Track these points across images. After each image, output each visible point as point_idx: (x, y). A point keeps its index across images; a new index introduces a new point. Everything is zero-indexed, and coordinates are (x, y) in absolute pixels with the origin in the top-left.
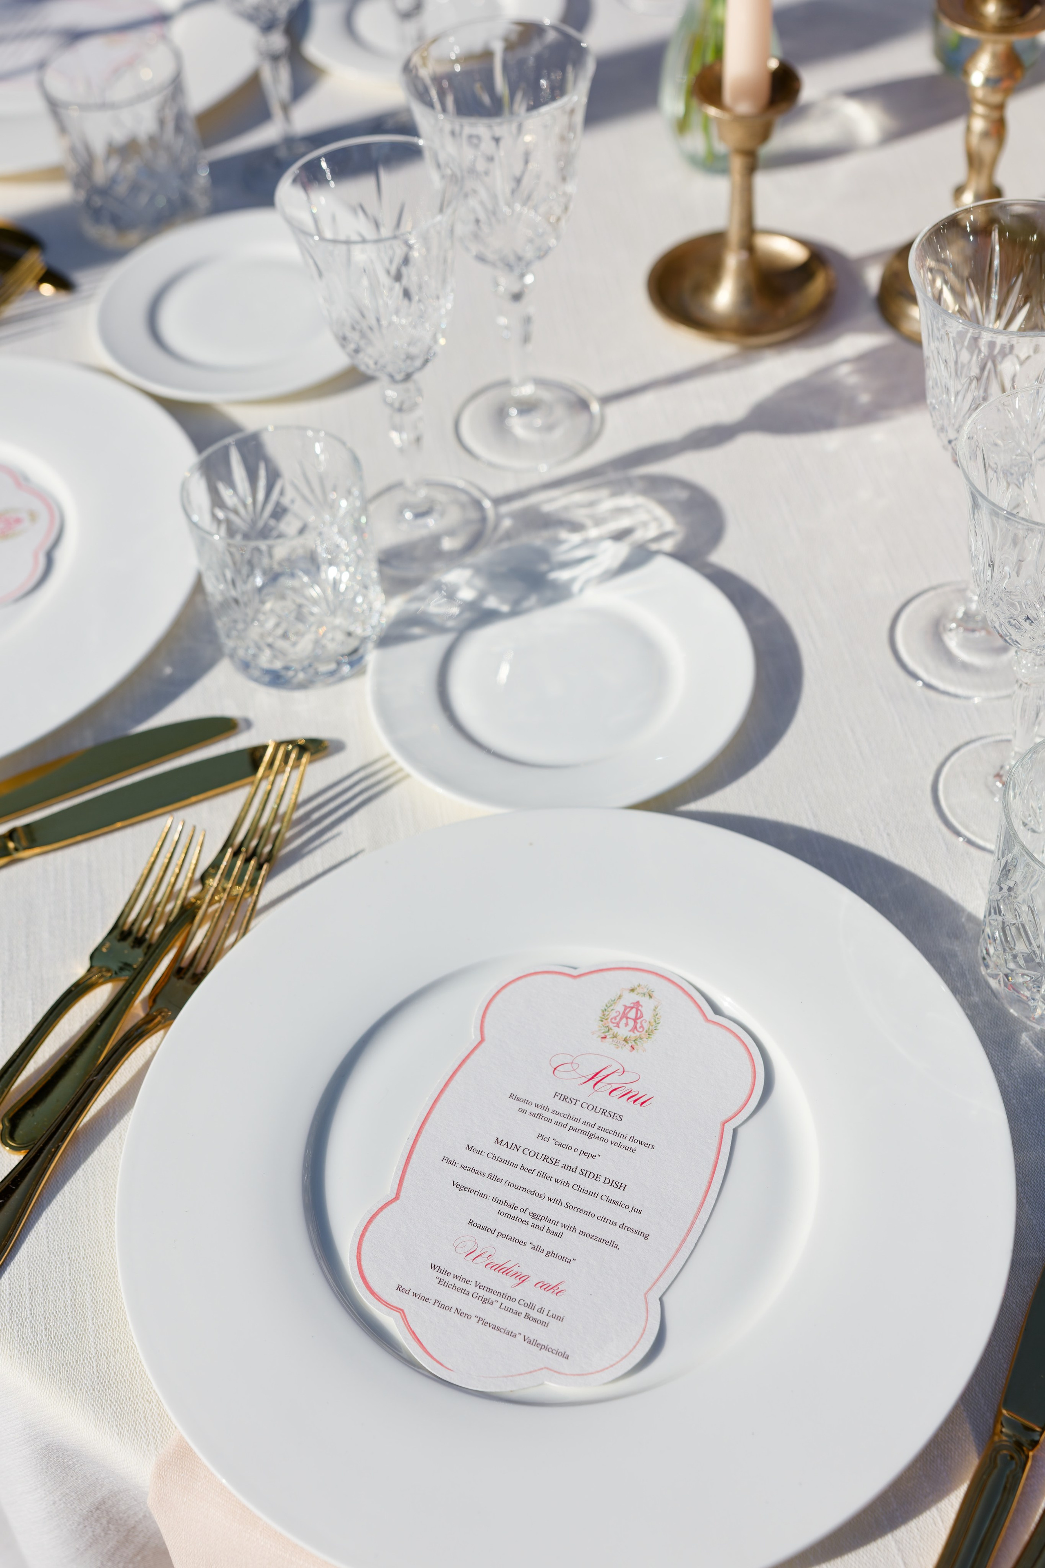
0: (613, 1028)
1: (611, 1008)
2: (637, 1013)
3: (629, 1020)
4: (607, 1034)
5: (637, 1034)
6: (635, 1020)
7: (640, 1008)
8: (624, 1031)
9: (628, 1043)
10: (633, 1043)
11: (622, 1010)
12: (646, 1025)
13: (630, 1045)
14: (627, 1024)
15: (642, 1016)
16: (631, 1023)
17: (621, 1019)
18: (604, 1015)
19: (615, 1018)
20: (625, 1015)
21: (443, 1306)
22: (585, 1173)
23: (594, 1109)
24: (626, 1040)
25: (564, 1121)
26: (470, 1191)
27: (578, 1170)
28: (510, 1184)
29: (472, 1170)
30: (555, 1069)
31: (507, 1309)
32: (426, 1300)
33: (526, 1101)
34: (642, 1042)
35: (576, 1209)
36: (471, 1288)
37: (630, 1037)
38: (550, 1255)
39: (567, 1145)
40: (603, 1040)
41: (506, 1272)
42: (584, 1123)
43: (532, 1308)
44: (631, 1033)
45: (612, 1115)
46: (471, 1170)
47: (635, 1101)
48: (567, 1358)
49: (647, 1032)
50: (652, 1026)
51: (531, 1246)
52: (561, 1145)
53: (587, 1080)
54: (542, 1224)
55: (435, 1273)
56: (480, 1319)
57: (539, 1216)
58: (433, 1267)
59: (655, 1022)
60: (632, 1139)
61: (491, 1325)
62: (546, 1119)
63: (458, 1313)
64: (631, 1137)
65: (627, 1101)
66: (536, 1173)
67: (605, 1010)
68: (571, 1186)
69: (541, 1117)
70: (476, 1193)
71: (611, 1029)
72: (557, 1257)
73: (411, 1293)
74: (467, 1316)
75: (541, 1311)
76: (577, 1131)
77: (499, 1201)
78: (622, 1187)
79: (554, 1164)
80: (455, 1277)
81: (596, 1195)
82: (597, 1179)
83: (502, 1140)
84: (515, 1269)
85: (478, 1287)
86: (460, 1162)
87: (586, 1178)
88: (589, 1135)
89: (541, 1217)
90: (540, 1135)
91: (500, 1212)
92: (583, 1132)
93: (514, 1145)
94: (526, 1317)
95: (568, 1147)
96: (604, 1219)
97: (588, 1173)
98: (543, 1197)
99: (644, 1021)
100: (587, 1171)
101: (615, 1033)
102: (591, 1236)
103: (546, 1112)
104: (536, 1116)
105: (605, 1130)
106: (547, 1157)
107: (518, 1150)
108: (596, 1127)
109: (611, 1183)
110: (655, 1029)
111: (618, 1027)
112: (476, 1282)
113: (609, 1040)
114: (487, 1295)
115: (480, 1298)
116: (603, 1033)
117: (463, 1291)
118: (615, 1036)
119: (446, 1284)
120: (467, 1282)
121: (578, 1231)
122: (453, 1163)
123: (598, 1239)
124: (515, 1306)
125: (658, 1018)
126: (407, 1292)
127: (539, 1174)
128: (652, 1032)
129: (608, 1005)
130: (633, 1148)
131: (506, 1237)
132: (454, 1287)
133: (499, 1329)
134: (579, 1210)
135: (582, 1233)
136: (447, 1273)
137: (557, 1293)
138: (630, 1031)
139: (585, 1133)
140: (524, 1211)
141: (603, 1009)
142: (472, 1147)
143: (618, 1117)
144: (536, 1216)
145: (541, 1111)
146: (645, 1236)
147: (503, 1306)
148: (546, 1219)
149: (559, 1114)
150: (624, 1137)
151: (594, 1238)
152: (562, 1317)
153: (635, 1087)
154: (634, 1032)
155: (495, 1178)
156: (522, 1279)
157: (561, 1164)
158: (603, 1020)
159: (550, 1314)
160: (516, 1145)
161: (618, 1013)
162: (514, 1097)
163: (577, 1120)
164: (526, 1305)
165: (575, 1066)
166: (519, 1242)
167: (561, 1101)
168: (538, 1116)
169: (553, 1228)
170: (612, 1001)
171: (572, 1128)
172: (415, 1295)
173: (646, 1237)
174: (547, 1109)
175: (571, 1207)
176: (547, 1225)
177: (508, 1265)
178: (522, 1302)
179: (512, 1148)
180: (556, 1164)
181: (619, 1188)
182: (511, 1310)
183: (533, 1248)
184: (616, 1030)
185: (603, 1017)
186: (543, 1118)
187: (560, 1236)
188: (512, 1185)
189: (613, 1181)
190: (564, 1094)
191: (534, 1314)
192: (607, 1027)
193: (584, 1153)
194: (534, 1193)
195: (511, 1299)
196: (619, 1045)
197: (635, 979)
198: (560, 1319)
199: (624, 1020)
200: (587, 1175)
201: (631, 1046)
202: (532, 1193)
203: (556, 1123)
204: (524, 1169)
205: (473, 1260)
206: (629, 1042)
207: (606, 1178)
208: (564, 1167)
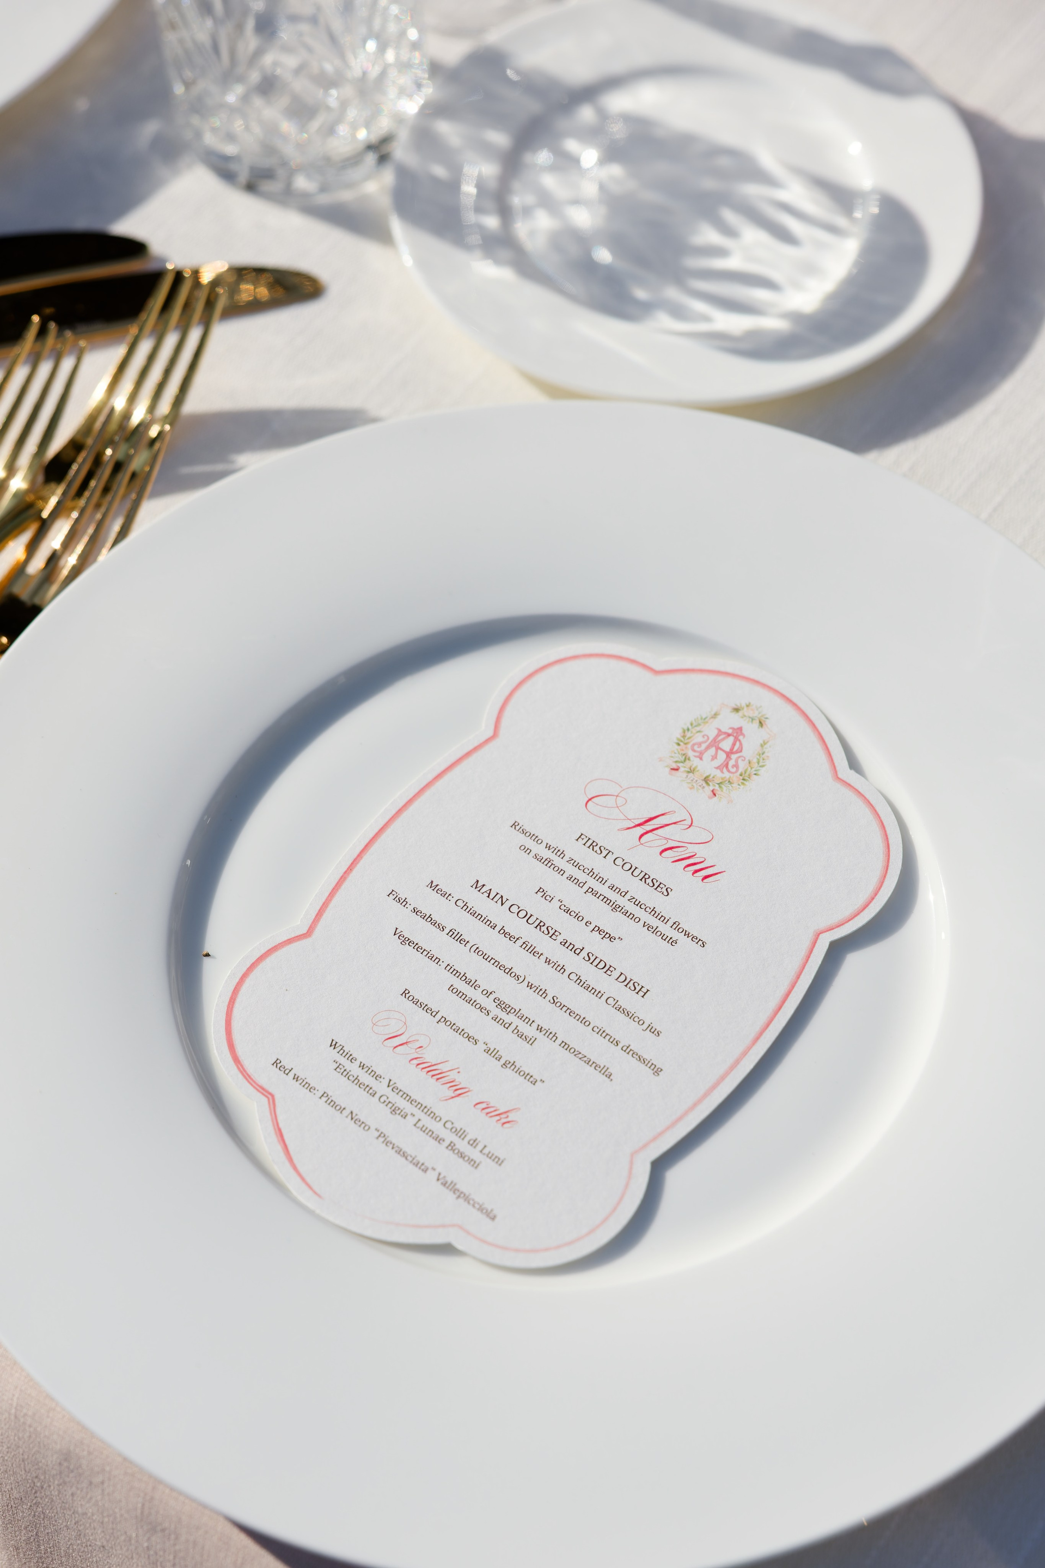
0: (692, 758)
1: (698, 729)
2: (734, 744)
3: (720, 752)
4: (680, 765)
5: (727, 775)
6: (728, 754)
7: (741, 738)
8: (707, 766)
9: (709, 785)
10: (717, 787)
11: (712, 734)
12: (742, 765)
13: (711, 788)
14: (714, 757)
15: (740, 750)
16: (722, 756)
17: (708, 748)
18: (684, 736)
19: (700, 744)
20: (715, 744)
21: (332, 1104)
22: (592, 959)
23: (632, 870)
24: (706, 780)
25: (582, 877)
26: (417, 947)
27: (584, 954)
28: (478, 950)
29: (428, 918)
30: (590, 800)
31: (423, 1129)
32: (311, 1089)
33: (534, 837)
34: (731, 788)
35: (565, 1009)
36: (381, 1088)
37: (713, 777)
38: (509, 1066)
39: (577, 912)
40: (673, 772)
41: (438, 1076)
42: (612, 887)
43: (462, 1137)
44: (718, 772)
45: (657, 885)
46: (426, 918)
47: (696, 871)
48: (493, 1218)
49: (741, 775)
50: (751, 768)
51: (485, 1047)
52: (568, 911)
53: (634, 825)
54: (508, 1018)
55: (334, 1054)
56: (382, 1135)
57: (508, 1006)
58: (333, 1045)
59: (758, 763)
60: (676, 926)
61: (395, 1146)
62: (556, 869)
63: (352, 1119)
64: (674, 923)
65: (684, 869)
66: (520, 942)
67: (688, 730)
68: (566, 973)
69: (550, 864)
70: (425, 953)
71: (689, 759)
72: (519, 1072)
73: (291, 1075)
74: (363, 1125)
75: (474, 1143)
76: (597, 896)
77: (455, 972)
78: (641, 991)
79: (551, 937)
80: (362, 1066)
81: (600, 995)
82: (609, 972)
83: (484, 885)
84: (452, 1075)
85: (391, 1088)
86: (413, 903)
87: (593, 967)
88: (614, 906)
89: (510, 1008)
90: (541, 890)
91: (451, 988)
92: (606, 900)
93: (499, 896)
94: (450, 1148)
95: (577, 917)
96: (602, 1033)
97: (597, 961)
98: (521, 979)
99: (743, 759)
100: (596, 957)
101: (693, 766)
102: (576, 1053)
103: (560, 859)
104: (542, 861)
105: (639, 904)
106: (542, 924)
107: (502, 904)
108: (628, 896)
109: (627, 982)
110: (755, 774)
111: (701, 759)
112: (390, 1080)
113: (681, 774)
114: (401, 1103)
115: (390, 1105)
116: (676, 762)
117: (368, 1088)
118: (691, 771)
119: (345, 1073)
120: (377, 1077)
121: (559, 1041)
122: (404, 902)
123: (585, 1059)
124: (437, 1127)
125: (763, 759)
126: (286, 1071)
127: (525, 945)
128: (749, 778)
129: (694, 724)
130: (674, 939)
131: (452, 1025)
132: (357, 1081)
133: (405, 1155)
134: (569, 1011)
135: (565, 1045)
136: (351, 1057)
137: (504, 1123)
138: (717, 768)
139: (609, 901)
140: (488, 994)
141: (686, 728)
142: (437, 885)
143: (664, 890)
144: (503, 1006)
145: (553, 856)
146: (655, 1069)
147: (420, 1124)
148: (517, 1013)
149: (577, 866)
150: (665, 920)
151: (580, 1056)
152: (502, 1158)
153: (702, 852)
154: (722, 772)
155: (460, 939)
156: (459, 1091)
157: (560, 939)
158: (681, 743)
159: (486, 1151)
160: (502, 897)
161: (706, 738)
162: (518, 828)
163: (602, 881)
164: (454, 1130)
165: (620, 801)
166: (469, 1037)
167: (585, 848)
168: (547, 862)
169: (524, 1028)
170: (701, 719)
171: (591, 891)
172: (296, 1078)
173: (657, 1071)
174: (561, 854)
175: (558, 1004)
176: (516, 1021)
177: (443, 1067)
178: (449, 1125)
179: (495, 899)
180: (554, 937)
181: (637, 993)
182: (431, 1133)
183: (487, 1051)
184: (695, 762)
185: (682, 739)
186: (553, 866)
187: (530, 1042)
188: (480, 953)
189: (631, 980)
190: (593, 839)
191: (462, 1145)
192: (684, 755)
193: (599, 930)
194: (509, 971)
195: (434, 1116)
196: (694, 784)
197: (744, 693)
198: (499, 1161)
199: (712, 751)
200: (595, 963)
201: (713, 791)
202: (507, 971)
203: (570, 878)
204: (505, 933)
205: (395, 1047)
206: (710, 783)
207: (622, 973)
208: (564, 943)
